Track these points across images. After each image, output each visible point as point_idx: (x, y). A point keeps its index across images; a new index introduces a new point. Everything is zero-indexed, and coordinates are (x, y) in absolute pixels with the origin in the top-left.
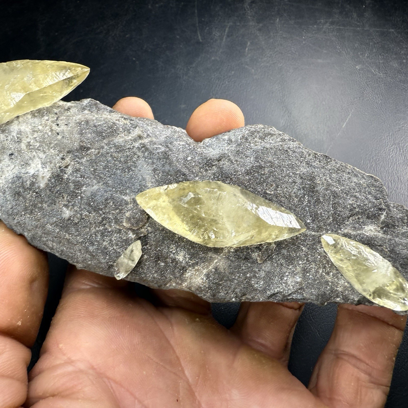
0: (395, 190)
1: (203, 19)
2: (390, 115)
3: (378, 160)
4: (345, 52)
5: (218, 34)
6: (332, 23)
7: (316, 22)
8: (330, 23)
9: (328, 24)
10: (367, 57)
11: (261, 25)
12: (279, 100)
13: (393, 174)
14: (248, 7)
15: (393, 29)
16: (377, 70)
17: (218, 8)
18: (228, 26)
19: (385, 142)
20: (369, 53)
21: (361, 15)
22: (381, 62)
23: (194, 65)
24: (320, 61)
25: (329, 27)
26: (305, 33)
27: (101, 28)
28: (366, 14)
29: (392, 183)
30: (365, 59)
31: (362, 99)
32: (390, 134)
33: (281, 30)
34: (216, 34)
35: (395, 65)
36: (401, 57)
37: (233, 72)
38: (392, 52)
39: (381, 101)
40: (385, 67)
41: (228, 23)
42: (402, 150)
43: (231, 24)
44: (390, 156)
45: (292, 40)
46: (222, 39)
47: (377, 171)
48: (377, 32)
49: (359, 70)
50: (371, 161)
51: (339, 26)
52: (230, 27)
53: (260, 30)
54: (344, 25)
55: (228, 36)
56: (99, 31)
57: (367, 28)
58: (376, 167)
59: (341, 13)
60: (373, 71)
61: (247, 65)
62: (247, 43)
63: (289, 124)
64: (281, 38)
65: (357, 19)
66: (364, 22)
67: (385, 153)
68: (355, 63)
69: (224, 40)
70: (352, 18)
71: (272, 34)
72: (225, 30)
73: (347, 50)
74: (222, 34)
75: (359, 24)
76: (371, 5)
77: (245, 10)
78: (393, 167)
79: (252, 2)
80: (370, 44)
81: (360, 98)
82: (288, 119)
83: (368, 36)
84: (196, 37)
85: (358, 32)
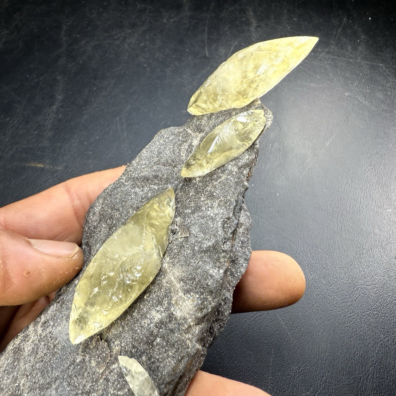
0: (366, 206)
1: (212, 37)
2: (370, 139)
3: (354, 177)
4: (337, 79)
5: (224, 51)
6: (328, 53)
8: (326, 53)
9: (324, 53)
10: (356, 86)
13: (366, 191)
14: (254, 30)
15: (382, 63)
16: (363, 98)
17: (226, 29)
18: (234, 46)
19: (363, 162)
20: (358, 82)
21: (355, 49)
22: (368, 91)
23: (198, 77)
24: (312, 85)
25: (325, 56)
27: (119, 35)
28: (360, 48)
29: (364, 199)
30: (354, 87)
31: (346, 122)
32: (368, 156)
34: (222, 51)
35: (380, 95)
36: (386, 90)
38: (379, 84)
39: (363, 126)
40: (371, 96)
41: (234, 42)
42: (376, 172)
43: (236, 43)
44: (365, 176)
46: (226, 56)
47: (352, 187)
48: (368, 64)
49: (347, 96)
50: (348, 178)
51: (334, 56)
52: (235, 47)
54: (339, 56)
56: (116, 37)
57: (359, 60)
58: (352, 184)
59: (337, 44)
60: (360, 99)
63: (278, 137)
65: (351, 51)
66: (357, 54)
67: (361, 172)
68: (344, 90)
70: (347, 50)
72: (231, 48)
73: (338, 78)
74: (227, 52)
75: (352, 56)
76: (365, 40)
77: (251, 32)
78: (367, 185)
79: (258, 26)
80: (360, 75)
81: (345, 121)
82: (278, 132)
83: (359, 67)
84: (203, 52)
85: (350, 63)
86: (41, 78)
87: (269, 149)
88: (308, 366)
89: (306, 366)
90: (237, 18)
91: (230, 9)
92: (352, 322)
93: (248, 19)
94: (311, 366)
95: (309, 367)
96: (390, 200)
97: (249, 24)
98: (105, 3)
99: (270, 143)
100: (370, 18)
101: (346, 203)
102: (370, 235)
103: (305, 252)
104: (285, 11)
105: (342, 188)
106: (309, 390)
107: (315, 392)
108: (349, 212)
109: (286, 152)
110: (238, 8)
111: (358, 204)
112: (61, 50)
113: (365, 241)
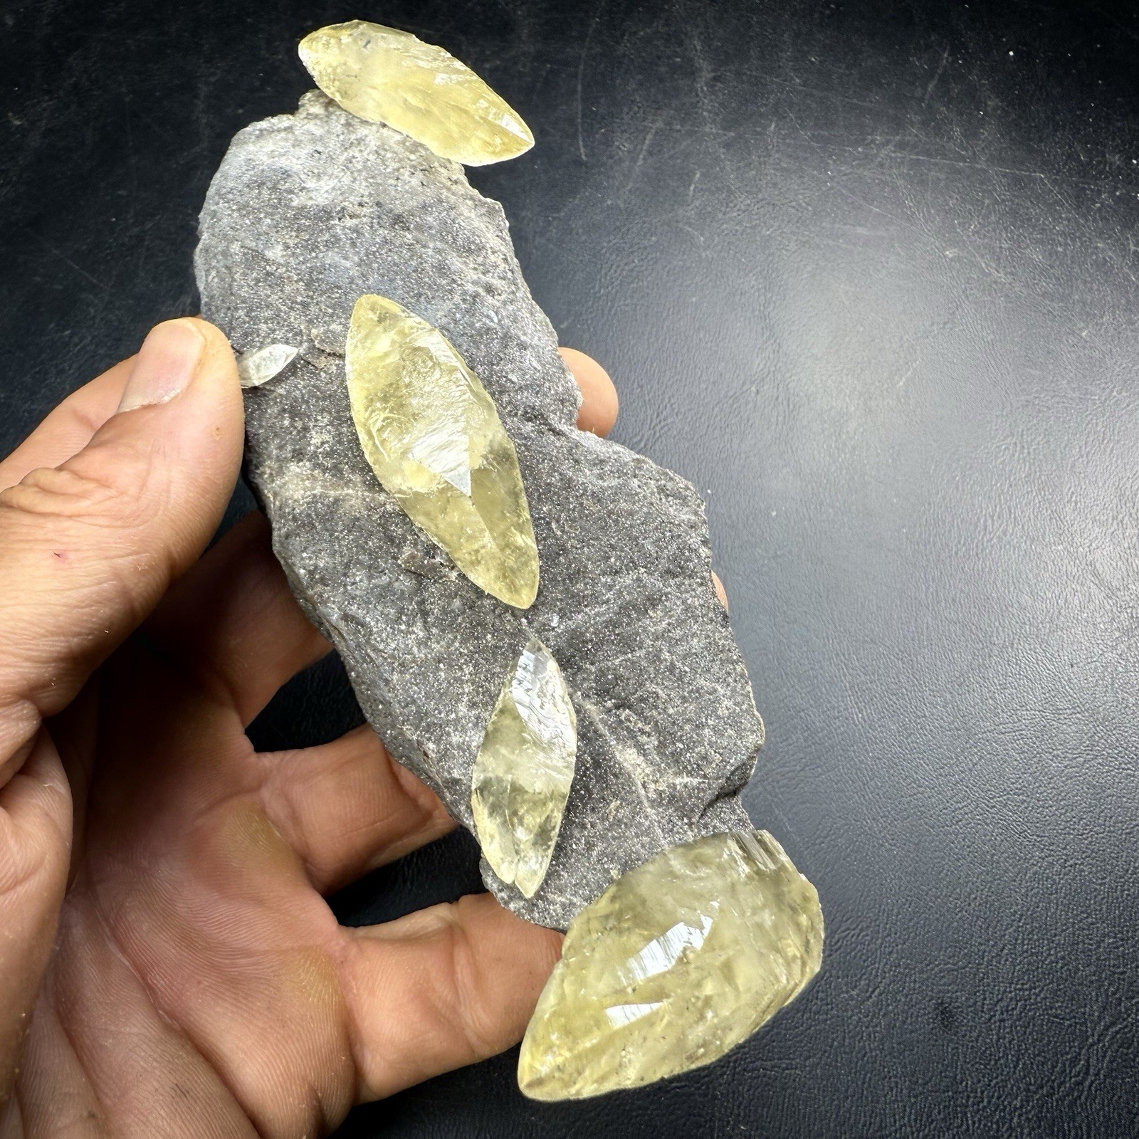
0: (999, 537)
1: (594, 109)
2: (1010, 369)
3: (968, 466)
4: (924, 215)
5: (628, 146)
6: (901, 146)
7: (864, 140)
8: (895, 146)
9: (891, 147)
10: (974, 233)
11: (731, 134)
12: (757, 313)
13: (1000, 500)
14: (705, 88)
15: (1042, 171)
16: (993, 264)
17: (632, 85)
18: (653, 131)
19: (991, 428)
20: (979, 223)
21: (971, 133)
22: (1005, 246)
23: (562, 214)
24: (860, 230)
25: (893, 155)
26: (834, 161)
28: (985, 133)
29: (993, 520)
30: (969, 236)
31: (948, 326)
32: (1005, 413)
33: (777, 152)
34: (623, 145)
35: (1037, 256)
36: (1053, 240)
37: (654, 239)
38: (1034, 227)
39: (992, 337)
40: (1012, 257)
41: (653, 121)
42: (1026, 451)
43: (660, 125)
44: (998, 462)
45: (801, 177)
46: (634, 160)
47: (963, 490)
48: (1005, 175)
49: (952, 260)
50: (952, 469)
51: (917, 154)
52: (657, 133)
53: (727, 146)
54: (929, 155)
55: (650, 153)
57: (981, 165)
58: (963, 483)
59: (925, 124)
60: (984, 265)
61: (690, 225)
62: (695, 174)
63: (773, 369)
64: (774, 169)
65: (962, 142)
66: (976, 149)
67: (988, 453)
68: (944, 244)
69: (640, 162)
70: (950, 138)
71: (755, 158)
72: (644, 139)
73: (929, 211)
74: (635, 148)
75: (963, 153)
76: (999, 112)
77: (697, 95)
78: (1001, 486)
79: (715, 79)
80: (983, 203)
81: (945, 323)
82: (771, 356)
83: (982, 183)
84: (572, 149)
85: (959, 172)
86: (149, 225)
87: (750, 399)
88: (854, 929)
89: (848, 929)
90: (659, 58)
91: (642, 33)
92: (964, 822)
93: (691, 60)
94: (862, 930)
95: (857, 931)
96: (1059, 523)
97: (693, 73)
99: (752, 383)
100: (1011, 53)
101: (950, 531)
102: (1010, 609)
103: (844, 655)
104: (787, 37)
105: (937, 493)
106: (856, 987)
107: (871, 990)
108: (956, 553)
109: (795, 406)
110: (660, 29)
111: (979, 532)
112: (197, 149)
113: (997, 624)
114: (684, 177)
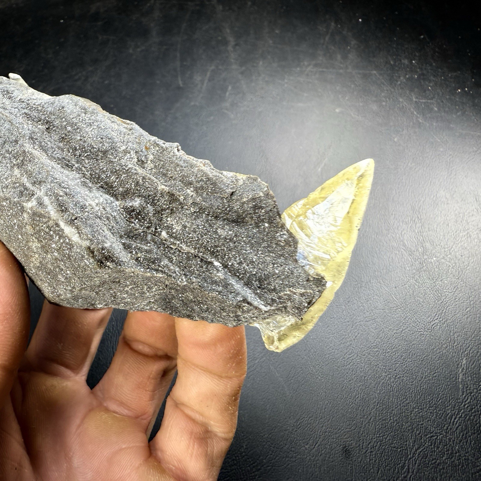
1: (185, 63)
4: (326, 95)
5: (200, 78)
6: (316, 65)
7: (299, 65)
8: (313, 66)
9: (311, 66)
10: (348, 100)
11: (243, 68)
14: (232, 49)
15: (375, 70)
16: (356, 113)
17: (201, 52)
20: (350, 96)
21: (345, 57)
22: (361, 105)
23: (172, 111)
24: (300, 105)
25: (312, 70)
26: (288, 75)
27: (80, 74)
28: (350, 56)
30: (345, 102)
33: (263, 74)
34: (197, 78)
35: (375, 107)
36: (381, 100)
37: (212, 118)
38: (373, 95)
40: (364, 109)
41: (210, 66)
43: (213, 67)
45: (274, 84)
46: (203, 84)
48: (359, 74)
49: (338, 113)
51: (322, 68)
52: (211, 71)
53: (242, 73)
54: (327, 68)
55: (209, 80)
56: (76, 77)
57: (349, 70)
59: (325, 55)
60: (352, 114)
61: (227, 110)
62: (229, 87)
64: (263, 82)
65: (341, 61)
66: (347, 64)
68: (335, 106)
69: (205, 84)
70: (336, 60)
71: (254, 78)
72: (206, 74)
73: (328, 92)
74: (203, 79)
75: (341, 65)
76: (356, 46)
77: (228, 53)
79: (236, 45)
80: (351, 87)
83: (350, 78)
84: (176, 82)
85: (340, 74)
90: (212, 38)
91: (204, 28)
93: (225, 38)
95: (308, 418)
97: (226, 43)
98: (62, 40)
100: (360, 20)
104: (266, 23)
110: (212, 26)
114: (224, 89)
